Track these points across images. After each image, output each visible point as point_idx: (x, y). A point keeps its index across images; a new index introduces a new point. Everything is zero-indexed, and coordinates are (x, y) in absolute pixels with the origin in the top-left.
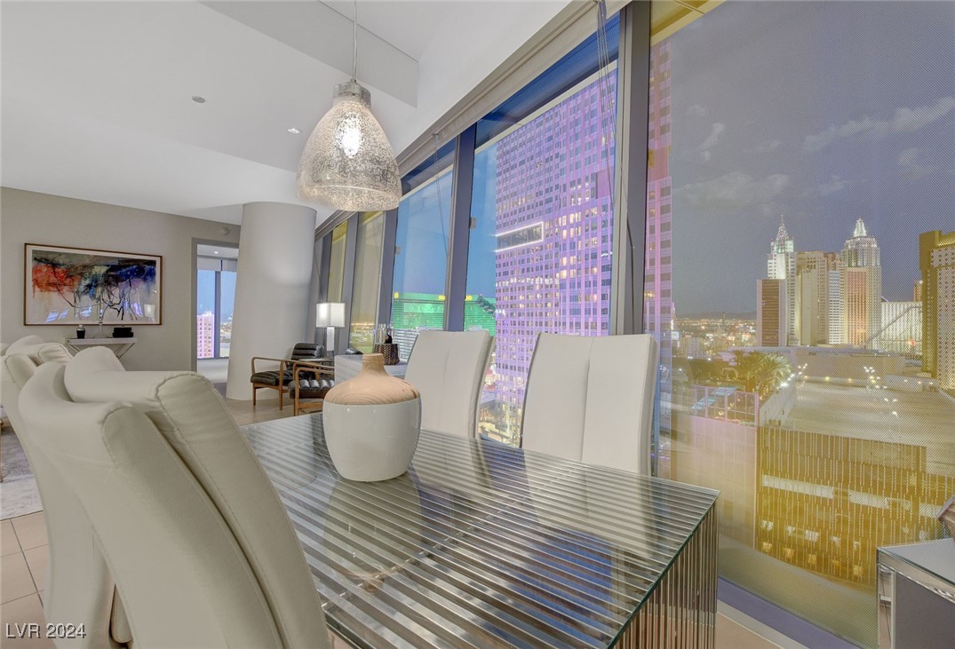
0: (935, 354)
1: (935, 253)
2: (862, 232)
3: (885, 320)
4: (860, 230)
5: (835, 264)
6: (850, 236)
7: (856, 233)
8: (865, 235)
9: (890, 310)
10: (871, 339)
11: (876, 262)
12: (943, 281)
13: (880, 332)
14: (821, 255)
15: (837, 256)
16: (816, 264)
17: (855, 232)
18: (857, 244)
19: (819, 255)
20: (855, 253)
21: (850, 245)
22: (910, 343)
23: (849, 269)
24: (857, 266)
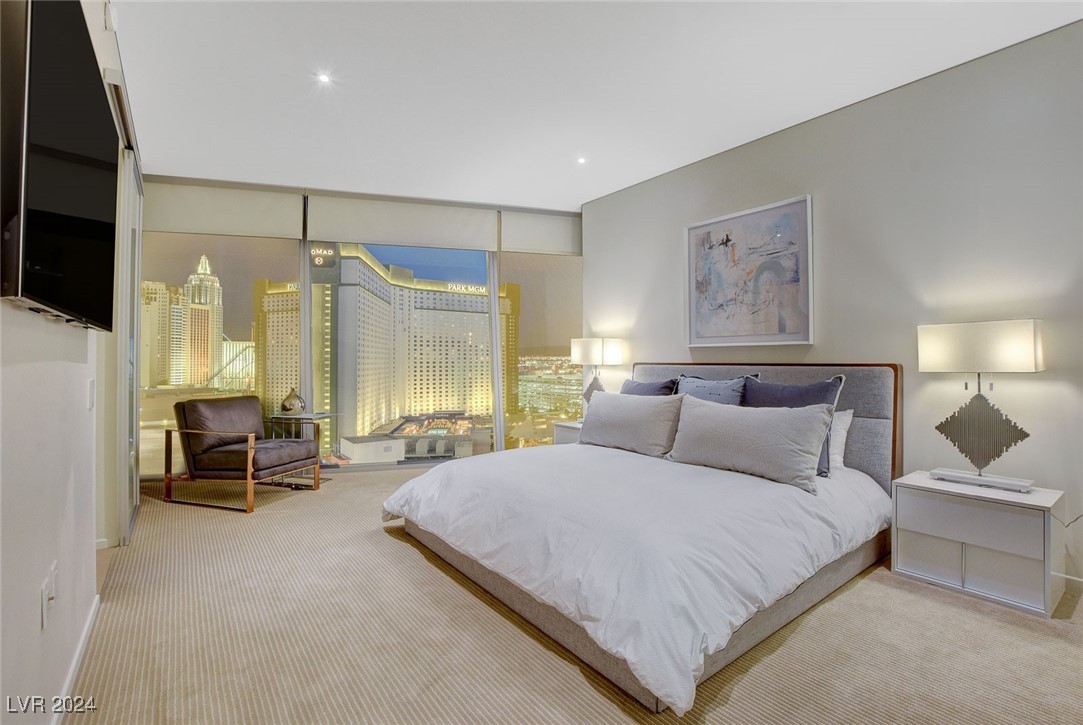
0: (265, 389)
1: (266, 298)
2: (206, 269)
3: (225, 359)
4: (204, 267)
5: (178, 299)
6: (194, 272)
7: (200, 270)
8: (209, 272)
9: (230, 349)
10: (212, 378)
11: (218, 301)
12: (271, 324)
13: (220, 371)
14: (163, 286)
15: (181, 291)
16: (157, 296)
17: (200, 268)
18: (201, 280)
19: (160, 287)
20: (199, 290)
21: (194, 280)
22: (247, 380)
23: (192, 306)
24: (200, 303)
